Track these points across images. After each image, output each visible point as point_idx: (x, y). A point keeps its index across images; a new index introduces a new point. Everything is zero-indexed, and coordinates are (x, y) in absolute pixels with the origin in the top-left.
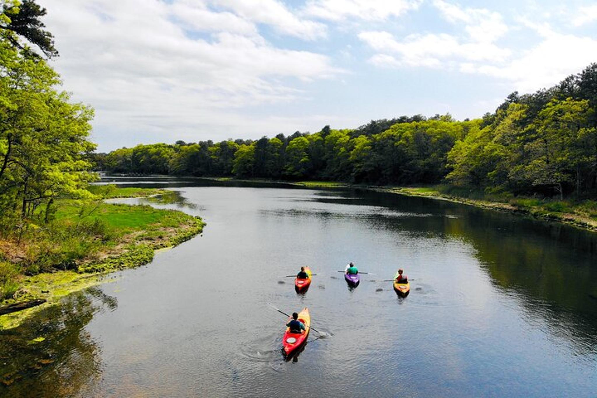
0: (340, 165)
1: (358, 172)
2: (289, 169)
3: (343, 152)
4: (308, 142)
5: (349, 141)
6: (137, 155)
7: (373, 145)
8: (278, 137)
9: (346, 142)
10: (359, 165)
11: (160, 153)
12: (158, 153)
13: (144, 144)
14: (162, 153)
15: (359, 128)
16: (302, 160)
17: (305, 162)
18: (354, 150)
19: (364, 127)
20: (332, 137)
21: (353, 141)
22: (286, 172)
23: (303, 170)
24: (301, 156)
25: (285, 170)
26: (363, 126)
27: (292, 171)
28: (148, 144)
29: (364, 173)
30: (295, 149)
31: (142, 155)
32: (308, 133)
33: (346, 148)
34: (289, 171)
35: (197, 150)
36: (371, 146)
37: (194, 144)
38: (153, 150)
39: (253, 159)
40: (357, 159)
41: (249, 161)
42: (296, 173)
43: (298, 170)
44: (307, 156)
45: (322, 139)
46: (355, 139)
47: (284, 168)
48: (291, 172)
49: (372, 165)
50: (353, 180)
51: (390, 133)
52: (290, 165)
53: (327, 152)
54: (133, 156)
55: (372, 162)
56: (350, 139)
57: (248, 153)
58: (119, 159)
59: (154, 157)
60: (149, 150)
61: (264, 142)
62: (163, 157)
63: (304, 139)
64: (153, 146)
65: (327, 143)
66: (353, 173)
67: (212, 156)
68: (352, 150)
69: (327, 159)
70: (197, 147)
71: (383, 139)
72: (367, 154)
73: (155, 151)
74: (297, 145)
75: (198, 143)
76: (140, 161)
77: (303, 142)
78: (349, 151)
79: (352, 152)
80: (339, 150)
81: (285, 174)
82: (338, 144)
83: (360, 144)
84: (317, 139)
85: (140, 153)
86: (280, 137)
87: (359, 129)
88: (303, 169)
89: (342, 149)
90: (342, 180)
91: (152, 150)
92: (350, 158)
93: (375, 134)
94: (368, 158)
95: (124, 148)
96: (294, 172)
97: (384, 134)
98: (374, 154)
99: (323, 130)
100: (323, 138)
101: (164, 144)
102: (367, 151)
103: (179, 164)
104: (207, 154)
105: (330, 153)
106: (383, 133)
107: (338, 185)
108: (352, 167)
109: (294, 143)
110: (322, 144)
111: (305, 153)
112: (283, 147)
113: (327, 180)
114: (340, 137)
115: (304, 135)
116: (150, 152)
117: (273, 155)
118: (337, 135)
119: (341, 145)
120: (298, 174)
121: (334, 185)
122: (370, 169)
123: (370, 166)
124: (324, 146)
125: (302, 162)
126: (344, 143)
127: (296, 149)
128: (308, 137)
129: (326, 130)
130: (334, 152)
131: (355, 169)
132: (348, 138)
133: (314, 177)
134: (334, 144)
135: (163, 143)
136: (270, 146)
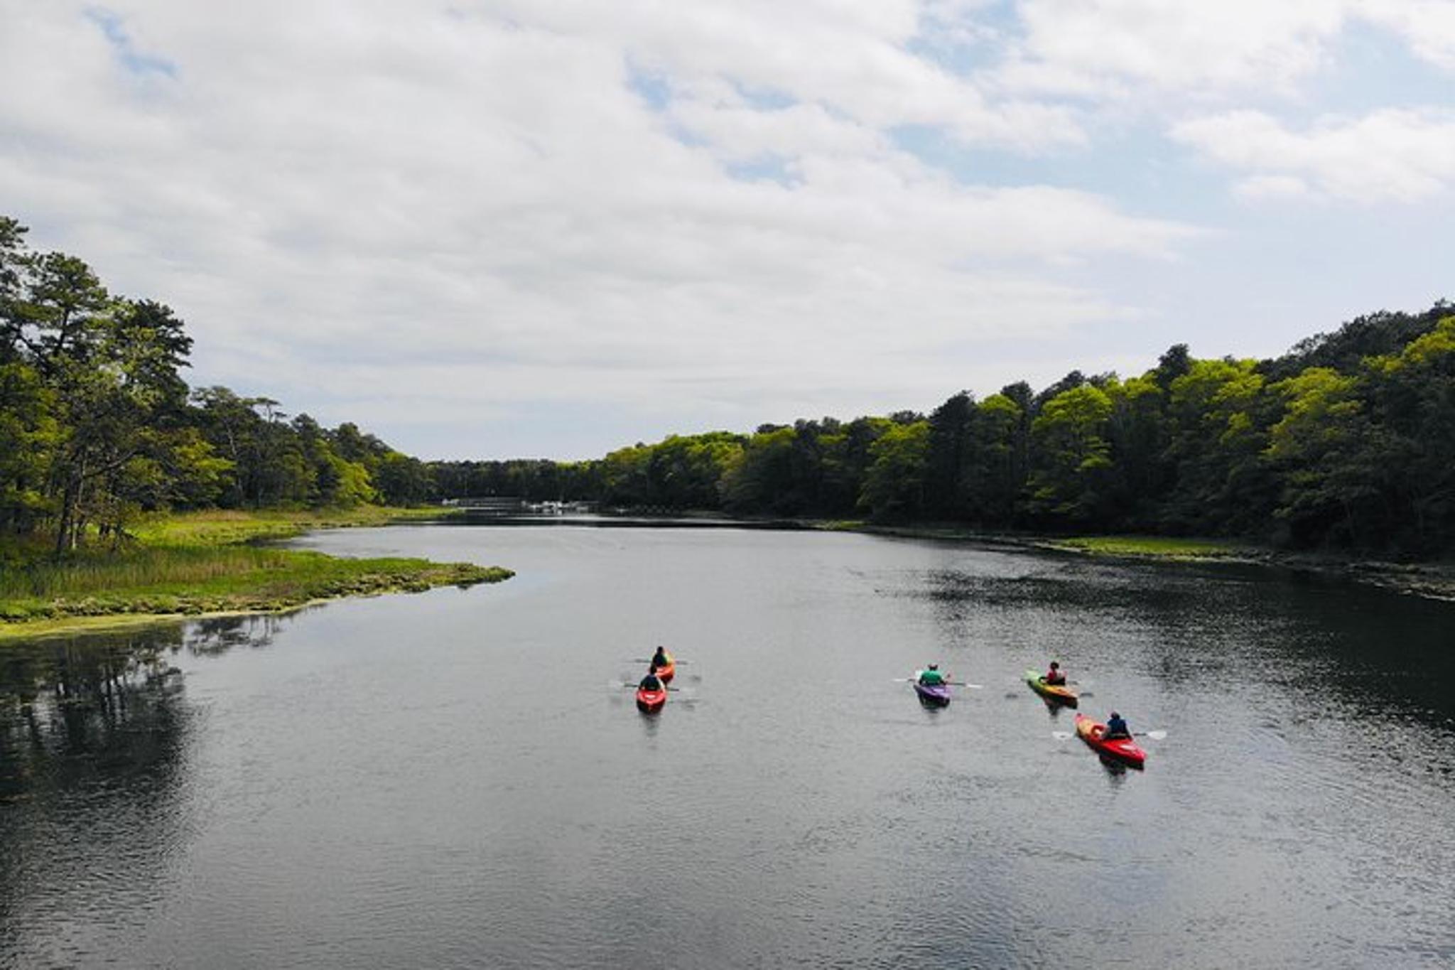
0: (1229, 480)
1: (1306, 505)
2: (1038, 494)
3: (1243, 431)
4: (1107, 402)
5: (1262, 392)
6: (660, 460)
7: (1367, 396)
8: (1008, 391)
9: (1253, 397)
10: (1309, 477)
11: (709, 455)
12: (706, 457)
13: (681, 435)
14: (714, 455)
15: (1302, 346)
16: (1087, 463)
17: (1096, 470)
18: (1286, 418)
19: (1320, 342)
20: (1197, 381)
21: (1284, 389)
22: (1031, 505)
23: (1089, 496)
24: (1081, 451)
25: (1026, 497)
26: (1317, 336)
27: (1049, 501)
28: (690, 434)
29: (1333, 510)
30: (1062, 426)
31: (670, 462)
32: (1113, 375)
33: (1251, 415)
34: (1039, 499)
35: (787, 443)
36: (1358, 399)
37: (786, 426)
38: (699, 448)
39: (922, 461)
40: (1297, 452)
41: (910, 470)
42: (1065, 507)
43: (1072, 499)
44: (1105, 451)
45: (1159, 390)
46: (1289, 380)
47: (1024, 491)
48: (1046, 505)
49: (1365, 475)
50: (1283, 534)
51: (1441, 346)
52: (1045, 482)
53: (1179, 435)
54: (652, 465)
55: (1366, 462)
56: (1264, 385)
57: (908, 444)
58: (624, 472)
59: (695, 467)
60: (688, 448)
61: (958, 408)
62: (716, 466)
63: (1095, 392)
64: (699, 438)
65: (1179, 403)
66: (1282, 507)
67: (825, 460)
68: (1278, 421)
69: (1178, 457)
70: (788, 437)
71: (1412, 370)
72: (1343, 434)
73: (700, 451)
74: (1069, 414)
75: (793, 425)
76: (664, 476)
77: (1089, 403)
78: (1262, 424)
79: (1276, 428)
80: (1224, 425)
81: (1027, 511)
82: (1220, 405)
83: (1313, 395)
84: (1140, 390)
85: (667, 456)
86: (1017, 392)
87: (1299, 352)
88: (1090, 493)
89: (1238, 420)
90: (1237, 535)
91: (694, 449)
92: (1269, 451)
93: (1374, 354)
94: (1349, 448)
95: (639, 446)
96: (1054, 503)
97: (1414, 351)
98: (1375, 432)
99: (1164, 361)
100: (1160, 386)
101: (726, 433)
102: (1345, 419)
103: (740, 483)
104: (811, 454)
105: (1190, 438)
106: (1412, 345)
107: (1218, 555)
108: (1278, 487)
109: (1057, 407)
110: (1163, 408)
111: (1096, 438)
112: (1023, 423)
113: (1179, 532)
114: (1228, 378)
115: (1096, 382)
116: (690, 454)
117: (988, 447)
118: (1216, 374)
119: (1232, 404)
120: (1070, 511)
121: (1205, 555)
122: (1357, 490)
123: (1354, 480)
124: (1169, 415)
125: (1088, 468)
126: (1244, 399)
127: (1068, 424)
128: (1109, 389)
129: (1176, 360)
130: (1206, 433)
131: (1289, 492)
132: (1257, 381)
133: (1130, 521)
134: (1207, 406)
135: (724, 430)
136: (978, 421)
